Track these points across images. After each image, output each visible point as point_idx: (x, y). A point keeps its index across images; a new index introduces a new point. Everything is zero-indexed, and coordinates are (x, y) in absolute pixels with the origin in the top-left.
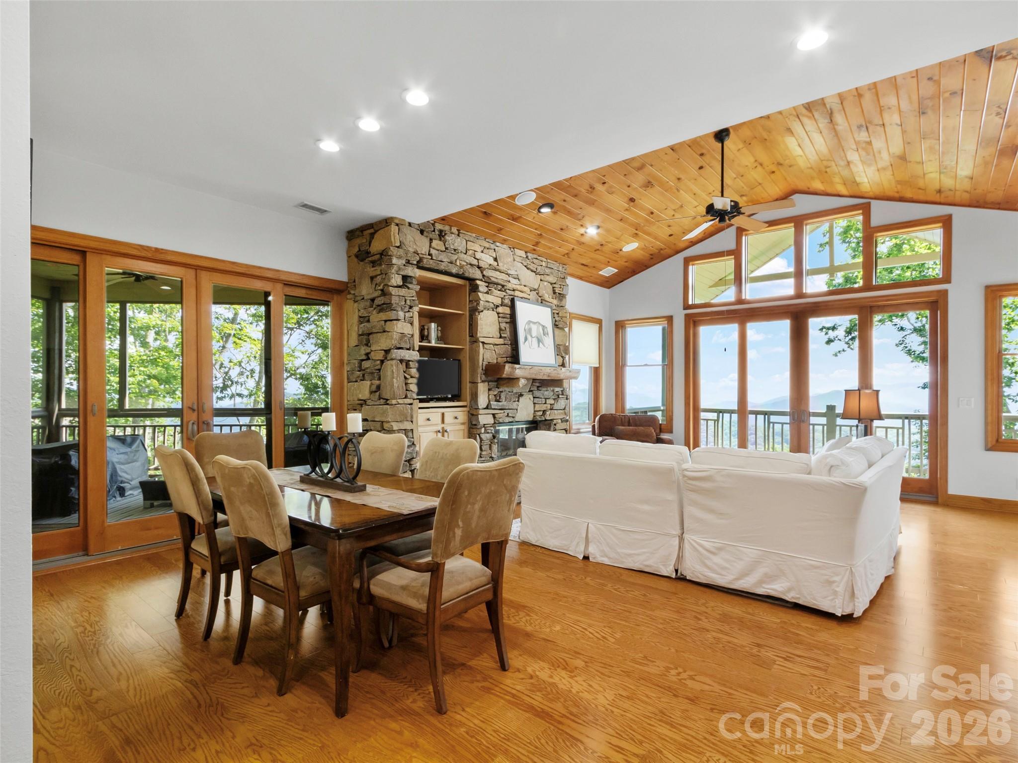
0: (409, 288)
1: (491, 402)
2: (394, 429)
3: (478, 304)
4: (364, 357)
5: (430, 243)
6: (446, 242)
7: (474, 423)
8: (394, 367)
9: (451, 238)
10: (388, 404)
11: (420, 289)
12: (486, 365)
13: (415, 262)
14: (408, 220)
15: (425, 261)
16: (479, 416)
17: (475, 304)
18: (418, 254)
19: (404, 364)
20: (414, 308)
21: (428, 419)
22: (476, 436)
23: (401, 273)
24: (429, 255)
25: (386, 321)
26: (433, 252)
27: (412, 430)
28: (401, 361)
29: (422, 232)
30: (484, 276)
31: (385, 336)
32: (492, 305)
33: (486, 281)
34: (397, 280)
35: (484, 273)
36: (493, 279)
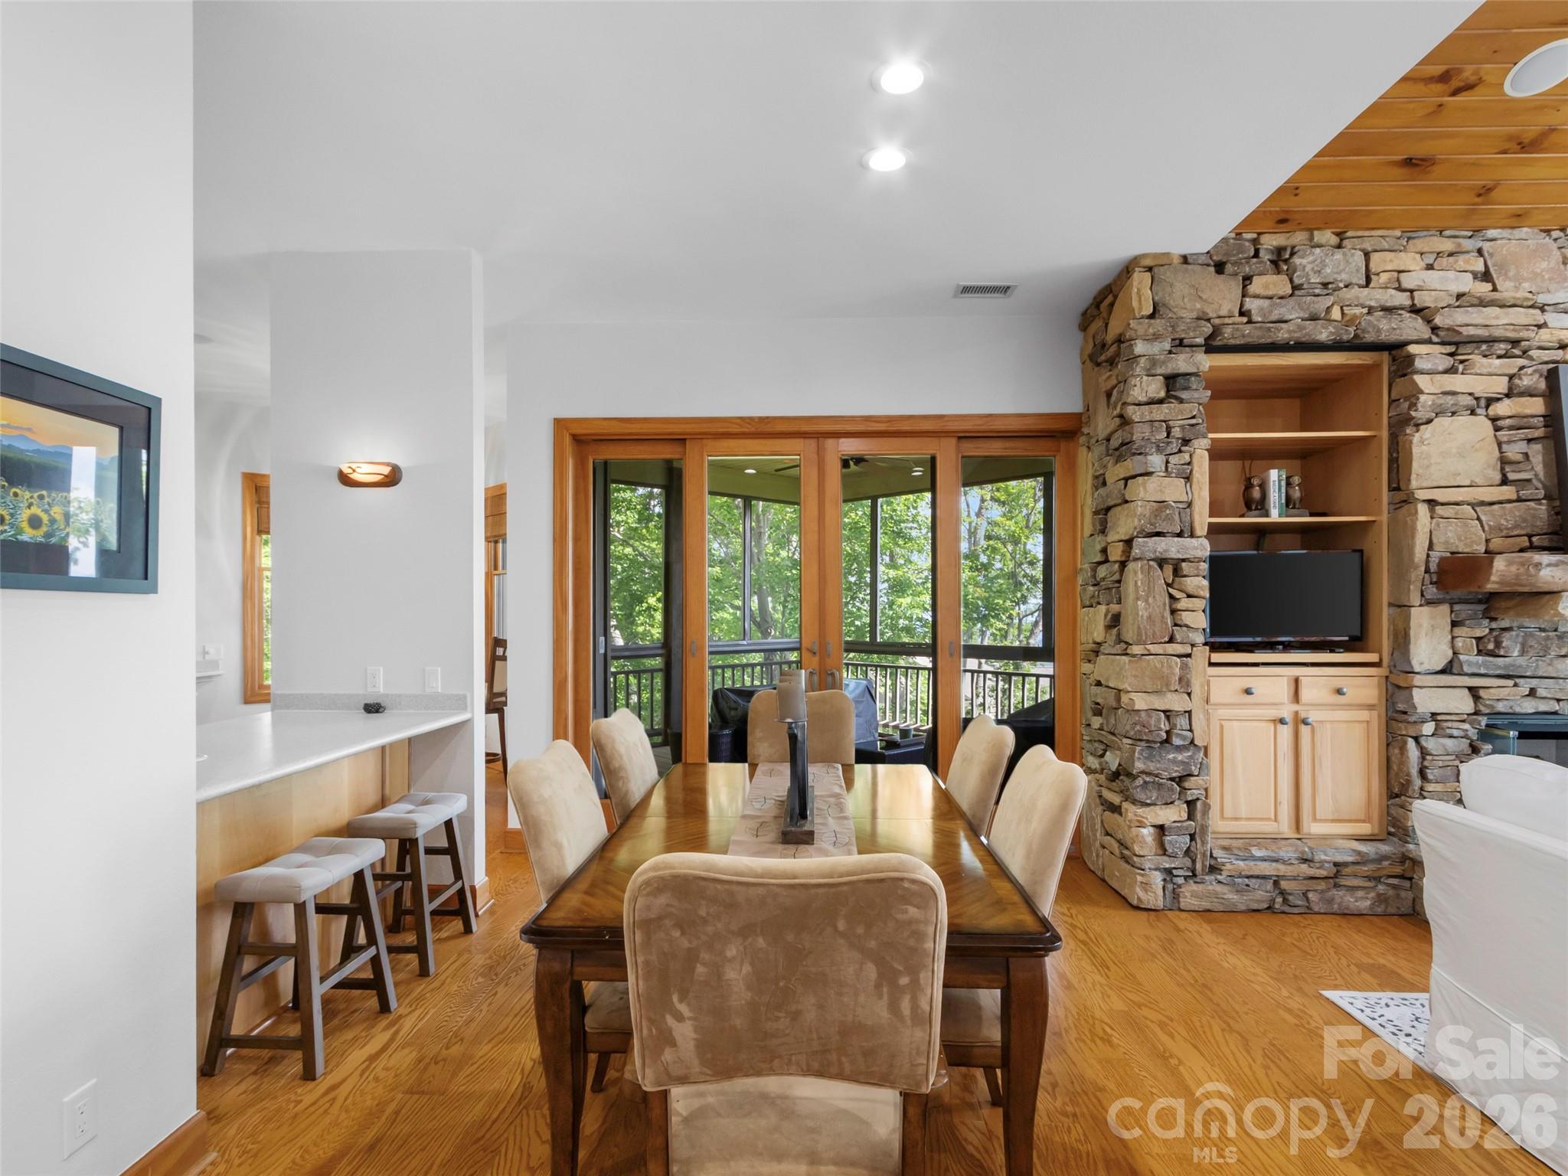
0: (1181, 401)
1: (1461, 657)
2: (1136, 708)
3: (1413, 405)
4: (1099, 558)
5: (1244, 287)
6: (1295, 271)
7: (1401, 707)
8: (1140, 576)
9: (1311, 258)
10: (1127, 654)
11: (1212, 398)
12: (1442, 560)
13: (1200, 340)
14: (1178, 249)
15: (1228, 332)
16: (1415, 691)
17: (1407, 404)
18: (1208, 320)
19: (1169, 569)
20: (1196, 443)
21: (1248, 692)
22: (1405, 743)
23: (1159, 371)
24: (1242, 314)
25: (1126, 480)
26: (1251, 304)
27: (1189, 712)
28: (1161, 562)
29: (1220, 268)
30: (1435, 329)
31: (1126, 512)
32: (1469, 401)
33: (1447, 339)
34: (1151, 387)
35: (1438, 320)
36: (1465, 331)
